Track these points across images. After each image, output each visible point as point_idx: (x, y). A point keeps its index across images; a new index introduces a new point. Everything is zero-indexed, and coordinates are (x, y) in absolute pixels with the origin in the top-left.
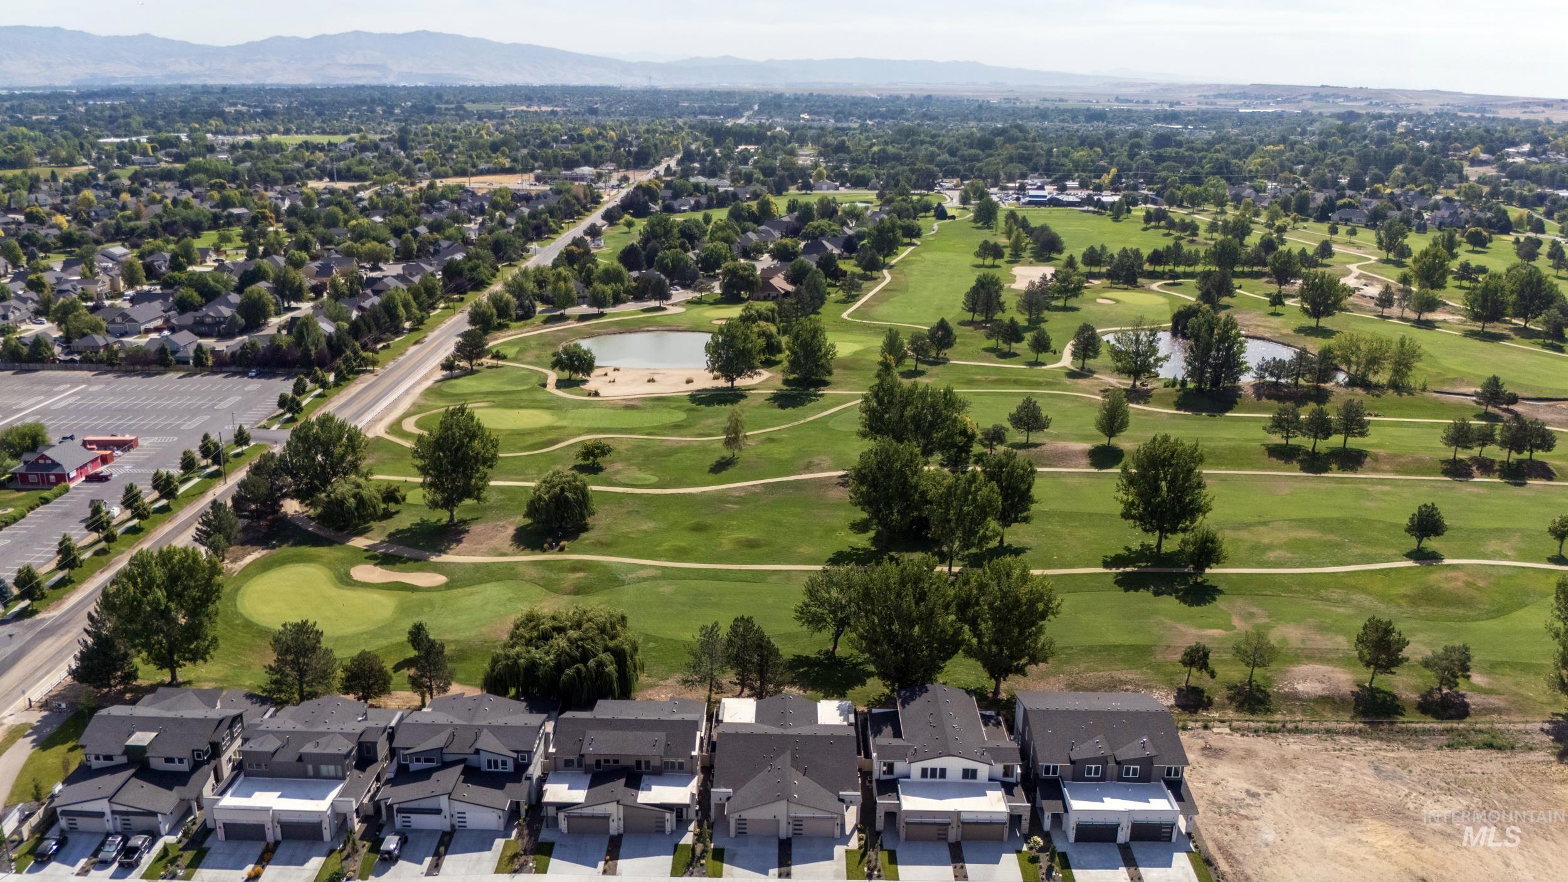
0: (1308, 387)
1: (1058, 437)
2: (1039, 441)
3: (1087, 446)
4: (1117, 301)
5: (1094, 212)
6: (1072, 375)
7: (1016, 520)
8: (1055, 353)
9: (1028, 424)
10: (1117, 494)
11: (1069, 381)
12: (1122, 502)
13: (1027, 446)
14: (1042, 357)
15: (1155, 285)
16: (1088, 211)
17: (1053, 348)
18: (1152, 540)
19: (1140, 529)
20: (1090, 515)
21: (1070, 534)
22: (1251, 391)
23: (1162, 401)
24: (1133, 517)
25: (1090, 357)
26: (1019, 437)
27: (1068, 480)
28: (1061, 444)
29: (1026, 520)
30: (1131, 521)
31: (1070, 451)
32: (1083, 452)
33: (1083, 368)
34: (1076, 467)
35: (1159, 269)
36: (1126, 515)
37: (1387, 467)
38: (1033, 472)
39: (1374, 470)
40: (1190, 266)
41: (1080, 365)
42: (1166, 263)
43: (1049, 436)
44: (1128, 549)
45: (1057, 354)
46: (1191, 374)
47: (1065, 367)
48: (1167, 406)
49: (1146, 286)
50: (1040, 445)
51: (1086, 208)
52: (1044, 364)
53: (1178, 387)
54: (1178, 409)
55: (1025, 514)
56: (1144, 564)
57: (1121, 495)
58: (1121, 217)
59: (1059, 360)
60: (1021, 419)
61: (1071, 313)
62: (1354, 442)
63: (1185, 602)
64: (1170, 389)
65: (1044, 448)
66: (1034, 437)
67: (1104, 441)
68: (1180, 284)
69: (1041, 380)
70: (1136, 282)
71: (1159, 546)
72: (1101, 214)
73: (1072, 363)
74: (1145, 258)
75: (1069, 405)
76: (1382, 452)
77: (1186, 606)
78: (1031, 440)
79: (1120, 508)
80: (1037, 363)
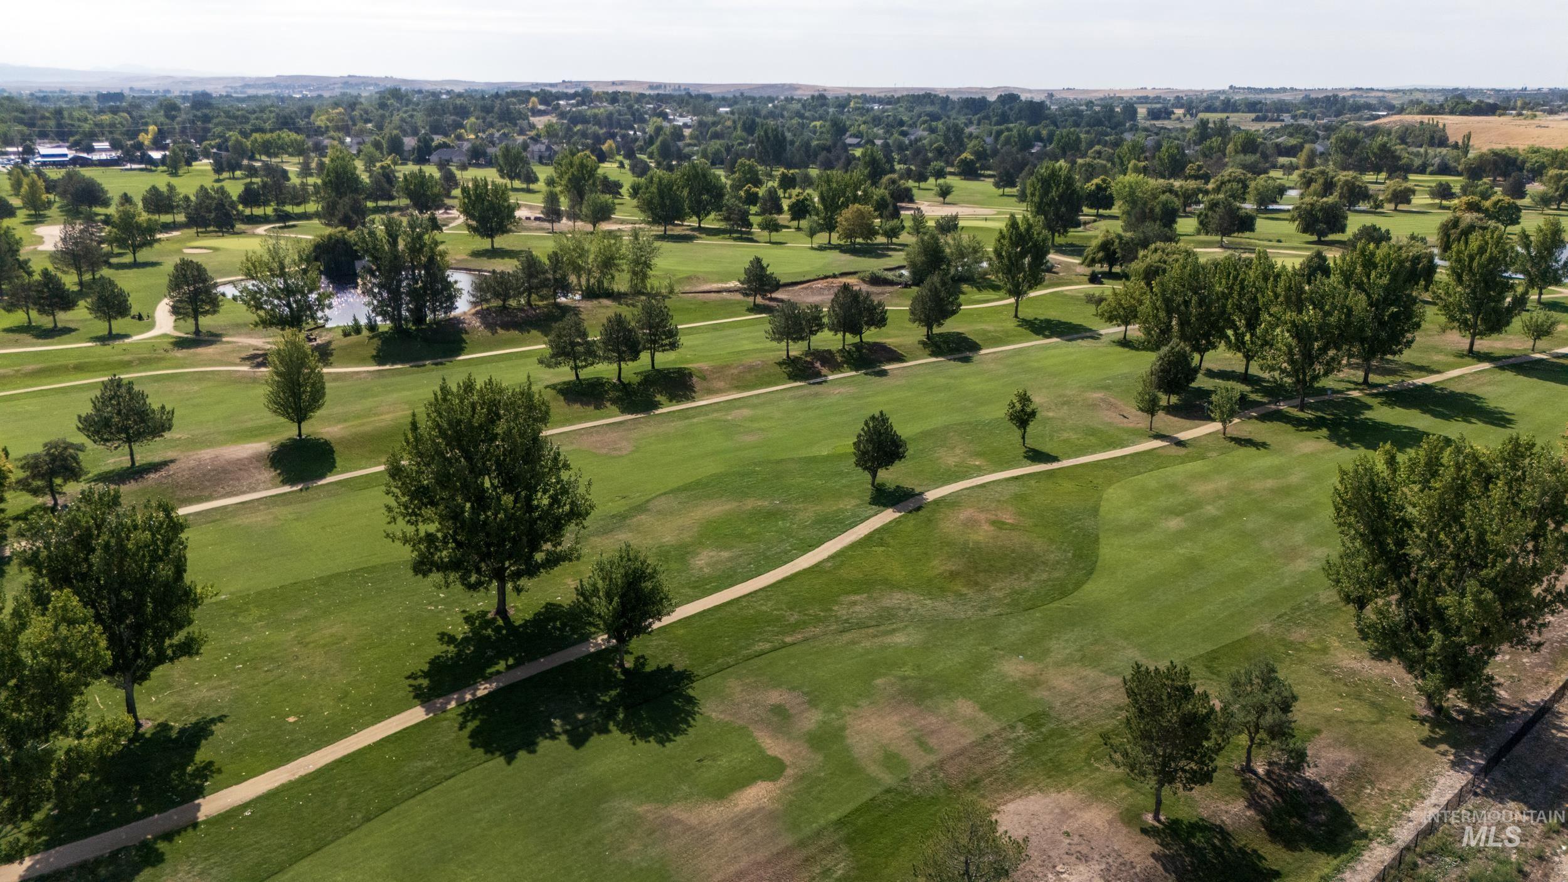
0: (546, 306)
1: (194, 443)
2: (157, 458)
3: (263, 446)
4: (215, 249)
5: (141, 170)
6: (181, 343)
7: (161, 658)
8: (140, 318)
9: (125, 429)
10: (391, 528)
11: (180, 354)
12: (406, 540)
13: (135, 472)
14: (119, 325)
15: (261, 230)
16: (131, 169)
17: (134, 311)
18: (484, 602)
19: (458, 587)
20: (326, 581)
21: (301, 642)
22: (476, 322)
23: (350, 356)
24: (442, 567)
25: (206, 313)
26: (115, 458)
27: (245, 520)
28: (206, 454)
29: (188, 648)
30: (436, 577)
31: (229, 462)
32: (257, 458)
33: (197, 332)
34: (253, 490)
35: (258, 211)
36: (422, 567)
37: (721, 384)
38: (177, 527)
39: (711, 392)
40: (298, 204)
41: (193, 329)
42: (266, 203)
43: (175, 444)
44: (447, 638)
45: (144, 319)
46: (380, 310)
47: (165, 335)
48: (362, 361)
49: (250, 232)
50: (165, 463)
51: (128, 166)
52: (127, 336)
53: (365, 333)
54: (380, 364)
55: (180, 637)
56: (501, 666)
57: (402, 526)
58: (180, 172)
59: (151, 326)
60: (107, 423)
61: (149, 269)
62: (665, 359)
63: (644, 735)
64: (354, 338)
65: (173, 467)
66: (147, 452)
67: (289, 431)
68: (294, 226)
69: (127, 358)
70: (233, 227)
71: (502, 611)
72: (151, 171)
73: (176, 328)
74: (235, 198)
75: (196, 388)
76: (704, 365)
77: (653, 745)
78: (140, 459)
79: (407, 554)
80: (110, 337)
